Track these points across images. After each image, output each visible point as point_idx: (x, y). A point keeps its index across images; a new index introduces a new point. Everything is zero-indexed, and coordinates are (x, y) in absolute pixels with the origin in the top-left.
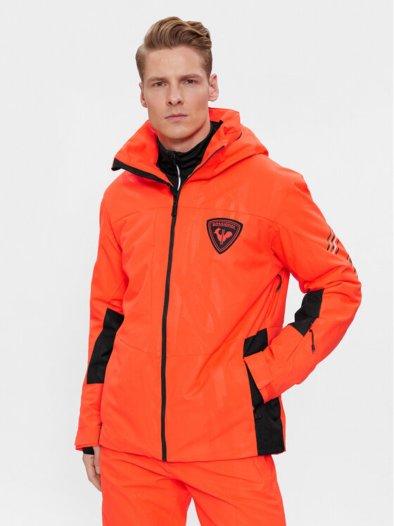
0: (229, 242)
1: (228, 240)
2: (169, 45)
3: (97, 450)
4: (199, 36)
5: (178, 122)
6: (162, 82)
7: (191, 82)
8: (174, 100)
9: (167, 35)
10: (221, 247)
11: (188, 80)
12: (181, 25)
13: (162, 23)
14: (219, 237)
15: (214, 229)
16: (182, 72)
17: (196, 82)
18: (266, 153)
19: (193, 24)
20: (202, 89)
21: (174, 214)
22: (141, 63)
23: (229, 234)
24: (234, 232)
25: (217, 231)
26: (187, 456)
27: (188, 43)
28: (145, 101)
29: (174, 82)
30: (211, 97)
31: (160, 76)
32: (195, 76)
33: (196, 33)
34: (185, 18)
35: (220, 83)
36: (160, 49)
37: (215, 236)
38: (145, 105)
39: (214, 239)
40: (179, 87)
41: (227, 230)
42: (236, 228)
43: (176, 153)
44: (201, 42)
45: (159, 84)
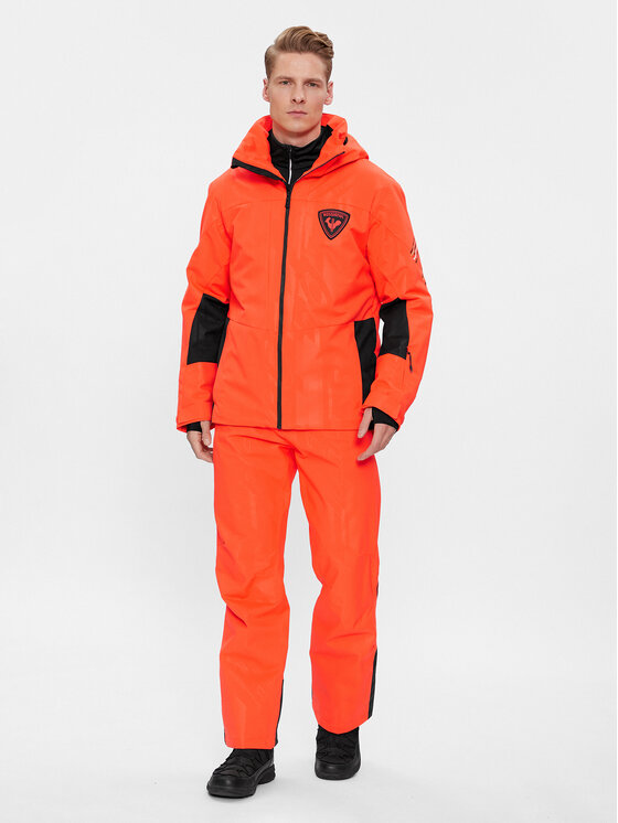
0: (338, 230)
1: (338, 227)
2: (299, 51)
3: (205, 425)
4: (326, 46)
5: (298, 118)
6: (288, 81)
7: (313, 85)
8: (298, 98)
9: (299, 41)
10: (331, 234)
11: (311, 83)
12: (311, 34)
13: (295, 30)
14: (330, 225)
15: (325, 218)
16: (307, 75)
17: (318, 86)
18: (367, 158)
19: (321, 36)
20: (321, 93)
21: (288, 206)
22: (270, 62)
23: (338, 222)
24: (342, 221)
25: (327, 221)
26: (301, 424)
27: (315, 51)
28: (268, 95)
29: (299, 83)
30: (327, 102)
31: (288, 76)
32: (319, 81)
33: (322, 44)
34: (314, 29)
35: (335, 90)
36: (291, 52)
37: (326, 224)
38: (268, 99)
39: (325, 227)
40: (303, 88)
41: (337, 219)
42: (344, 218)
43: (293, 147)
44: (326, 52)
45: (285, 83)
